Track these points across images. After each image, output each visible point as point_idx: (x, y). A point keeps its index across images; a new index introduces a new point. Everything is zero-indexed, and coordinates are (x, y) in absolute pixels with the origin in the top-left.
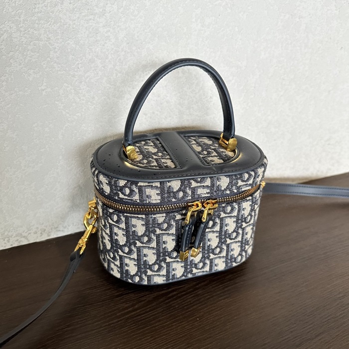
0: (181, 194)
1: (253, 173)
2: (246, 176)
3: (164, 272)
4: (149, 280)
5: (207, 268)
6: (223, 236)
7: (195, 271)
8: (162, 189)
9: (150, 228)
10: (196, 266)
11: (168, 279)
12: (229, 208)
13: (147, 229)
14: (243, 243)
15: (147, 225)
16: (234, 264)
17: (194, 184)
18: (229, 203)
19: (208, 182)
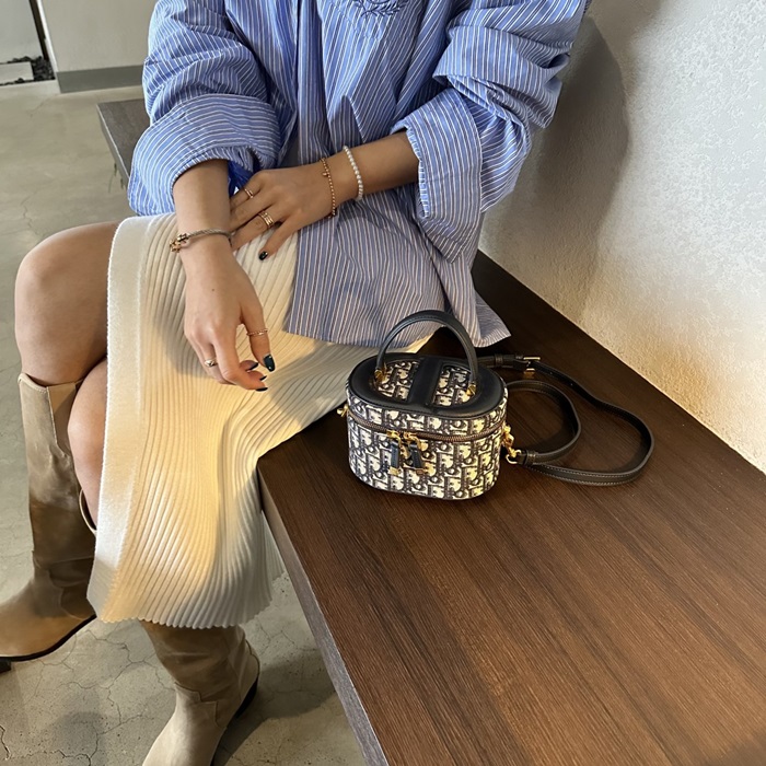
0: (398, 423)
1: (466, 422)
2: (459, 423)
3: (386, 481)
4: (374, 484)
5: (426, 492)
6: (440, 469)
7: (413, 490)
8: (383, 414)
9: (375, 442)
10: (414, 486)
11: (389, 487)
12: (445, 447)
13: (373, 442)
14: (465, 482)
15: (372, 438)
16: (454, 498)
17: (409, 418)
18: (444, 442)
19: (422, 419)
